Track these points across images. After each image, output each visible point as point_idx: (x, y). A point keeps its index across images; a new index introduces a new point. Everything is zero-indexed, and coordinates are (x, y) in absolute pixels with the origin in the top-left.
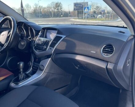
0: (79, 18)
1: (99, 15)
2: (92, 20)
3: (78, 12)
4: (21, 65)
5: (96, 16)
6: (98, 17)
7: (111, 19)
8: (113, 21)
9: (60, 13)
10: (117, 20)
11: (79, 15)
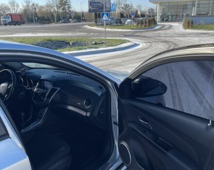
0: (97, 25)
1: (128, 20)
2: (117, 28)
3: (96, 14)
4: (23, 114)
5: (123, 22)
6: (126, 23)
7: (146, 26)
8: (148, 29)
9: (68, 16)
10: (154, 27)
11: (98, 19)
